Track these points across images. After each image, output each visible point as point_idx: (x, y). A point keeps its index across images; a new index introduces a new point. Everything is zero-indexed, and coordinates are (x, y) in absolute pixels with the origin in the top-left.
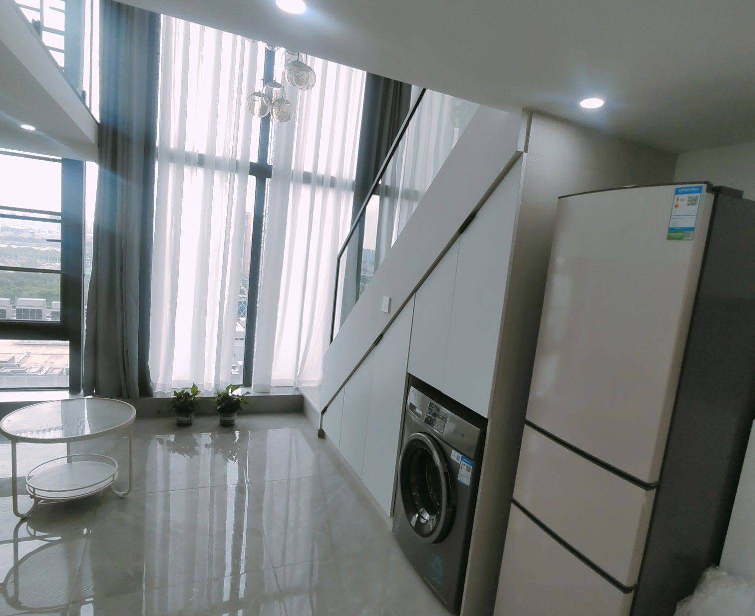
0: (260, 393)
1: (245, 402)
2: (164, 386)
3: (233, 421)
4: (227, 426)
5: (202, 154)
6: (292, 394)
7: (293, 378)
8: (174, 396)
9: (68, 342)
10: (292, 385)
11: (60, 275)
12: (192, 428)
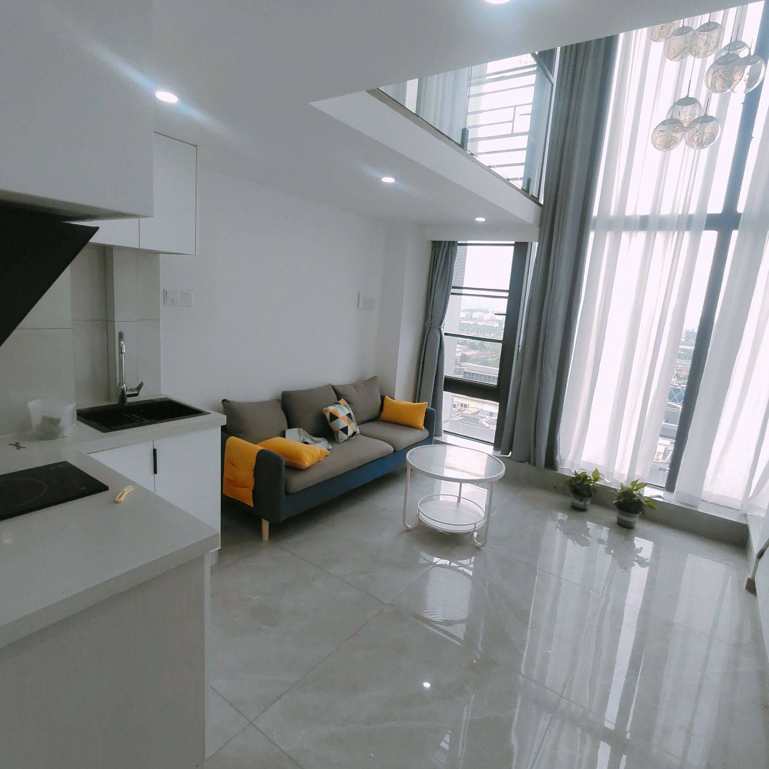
0: (682, 503)
1: (650, 506)
2: (572, 464)
3: (634, 523)
4: (625, 527)
5: (646, 216)
6: (735, 520)
7: (741, 498)
8: (574, 476)
9: (498, 404)
10: (739, 508)
11: (501, 344)
12: (585, 514)
